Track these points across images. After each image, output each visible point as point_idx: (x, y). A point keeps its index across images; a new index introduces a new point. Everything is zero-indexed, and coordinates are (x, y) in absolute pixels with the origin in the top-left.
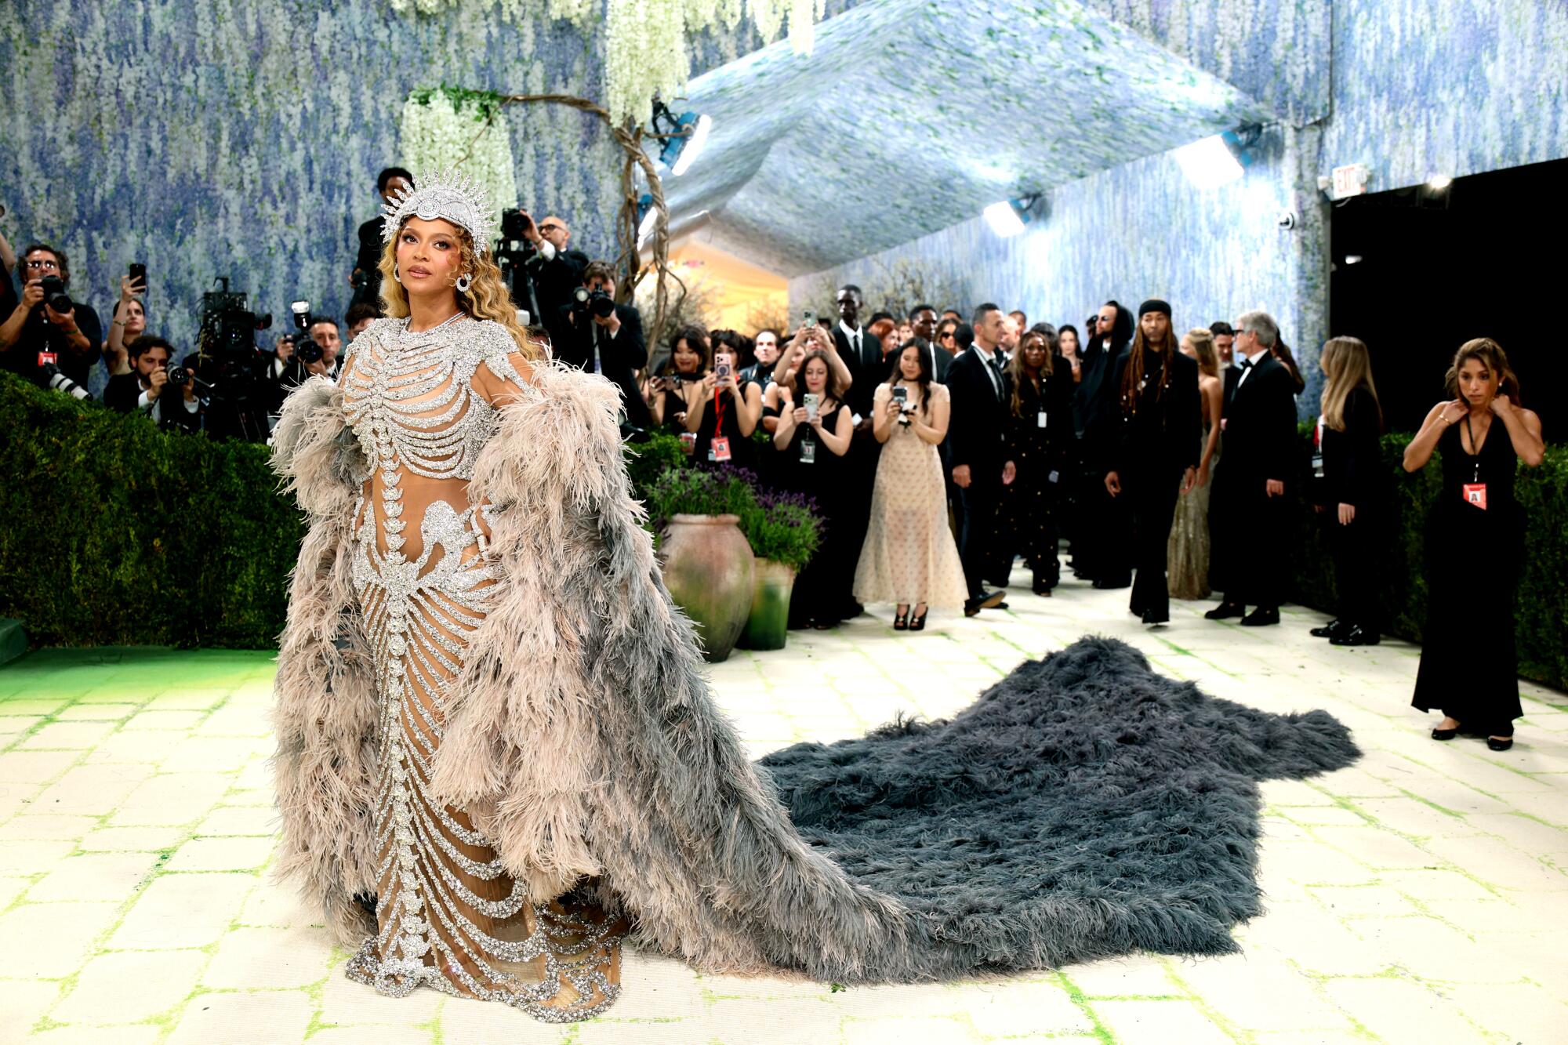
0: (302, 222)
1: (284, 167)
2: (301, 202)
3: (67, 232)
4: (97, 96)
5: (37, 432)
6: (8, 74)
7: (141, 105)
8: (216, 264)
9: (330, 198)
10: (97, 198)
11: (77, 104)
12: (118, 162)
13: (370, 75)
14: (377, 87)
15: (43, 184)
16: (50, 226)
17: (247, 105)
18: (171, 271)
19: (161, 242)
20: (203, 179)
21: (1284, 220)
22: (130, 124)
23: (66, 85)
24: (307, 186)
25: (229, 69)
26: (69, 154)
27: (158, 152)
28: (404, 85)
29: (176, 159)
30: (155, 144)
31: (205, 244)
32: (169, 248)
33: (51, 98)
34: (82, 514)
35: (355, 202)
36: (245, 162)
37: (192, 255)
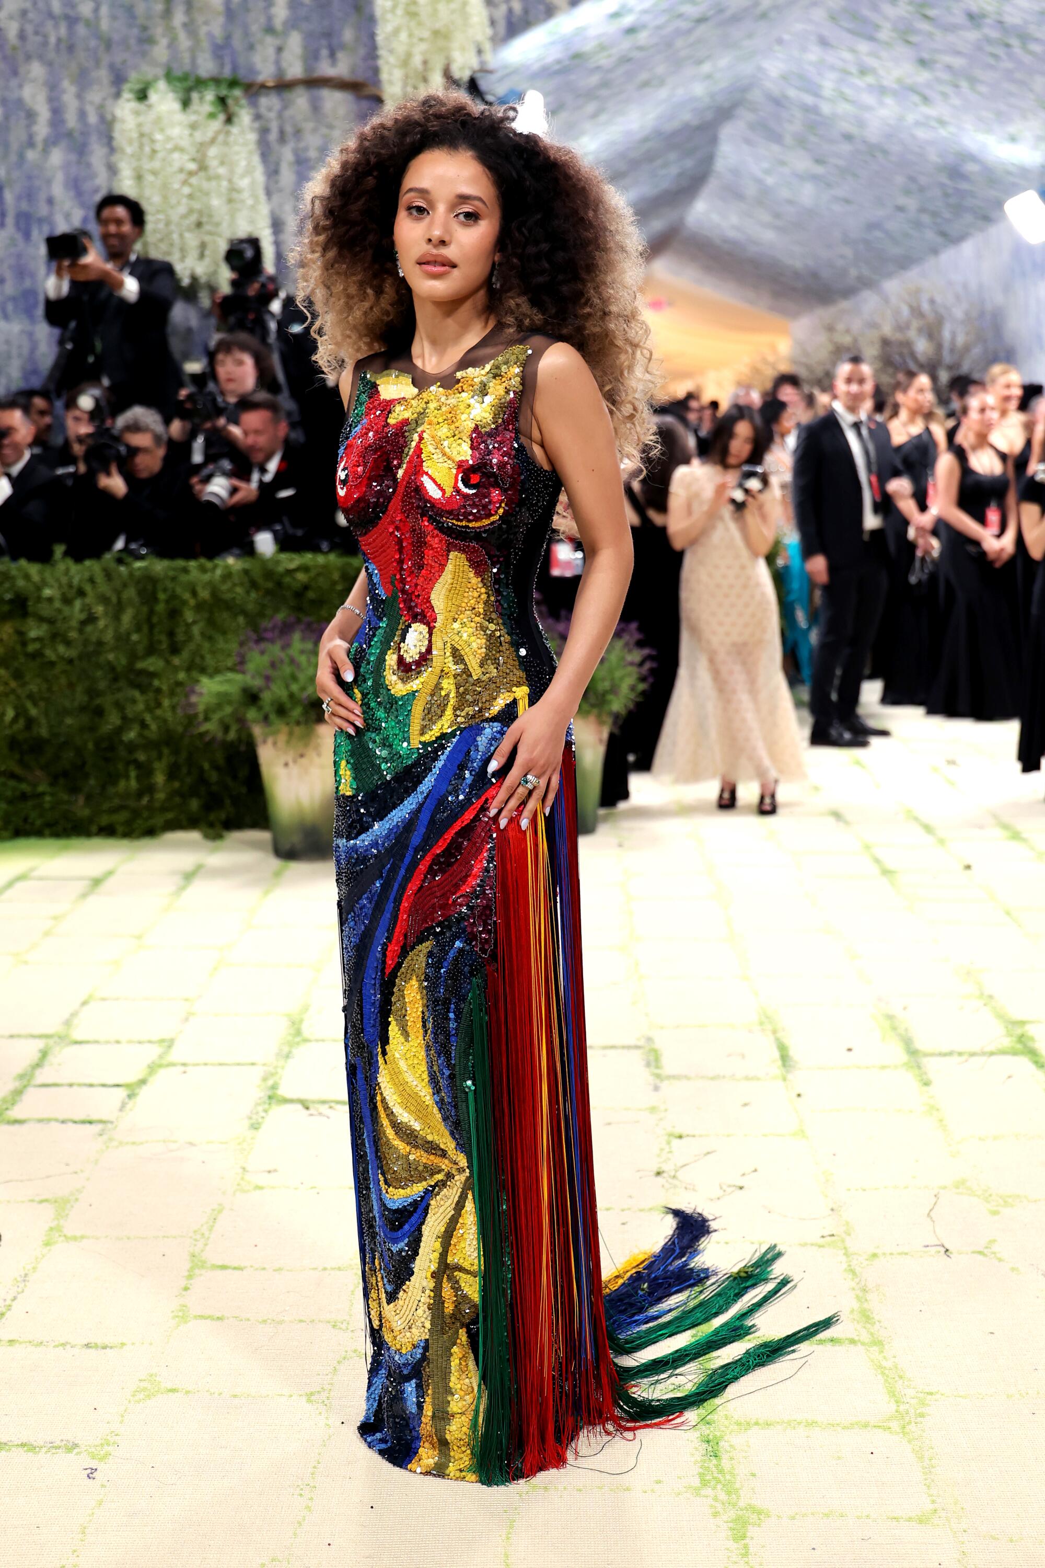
13: (73, 66)
14: (83, 80)
28: (118, 78)
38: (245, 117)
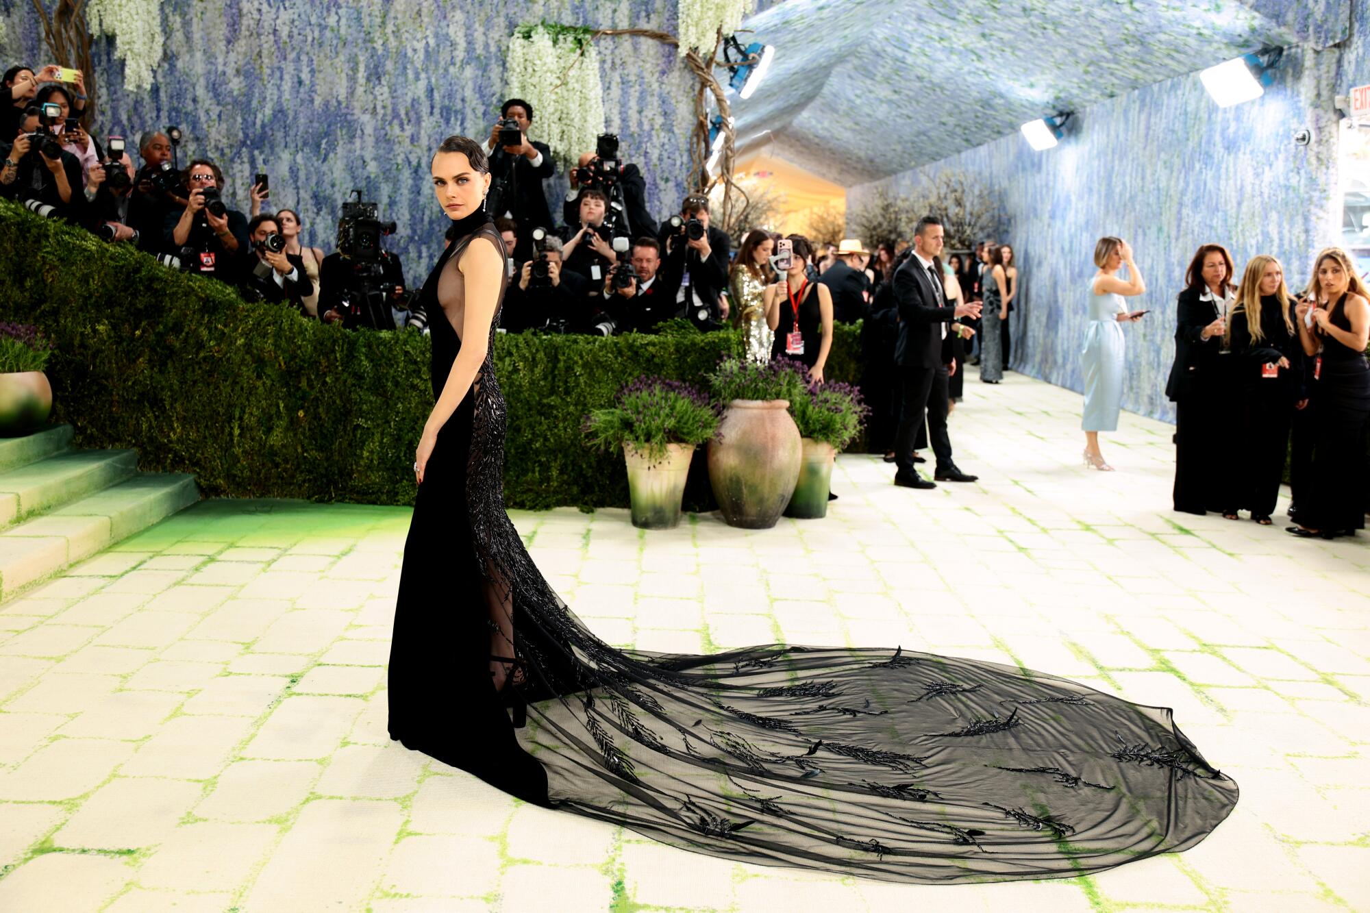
0: (424, 141)
1: (410, 94)
2: (423, 124)
3: (235, 150)
4: (259, 35)
5: (206, 319)
6: (187, 17)
7: (293, 42)
8: (354, 178)
9: (448, 121)
10: (258, 122)
11: (243, 42)
12: (275, 92)
13: (482, 14)
14: (488, 24)
15: (215, 110)
16: (220, 146)
17: (380, 42)
18: (317, 184)
19: (309, 159)
20: (344, 105)
21: (1300, 136)
22: (285, 59)
23: (234, 26)
24: (429, 110)
25: (365, 11)
26: (236, 85)
27: (307, 82)
28: (510, 22)
29: (321, 89)
30: (305, 76)
31: (345, 161)
32: (316, 164)
33: (222, 37)
34: (242, 389)
35: (468, 124)
36: (378, 90)
37: (334, 170)
38: (592, 52)
